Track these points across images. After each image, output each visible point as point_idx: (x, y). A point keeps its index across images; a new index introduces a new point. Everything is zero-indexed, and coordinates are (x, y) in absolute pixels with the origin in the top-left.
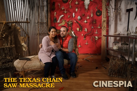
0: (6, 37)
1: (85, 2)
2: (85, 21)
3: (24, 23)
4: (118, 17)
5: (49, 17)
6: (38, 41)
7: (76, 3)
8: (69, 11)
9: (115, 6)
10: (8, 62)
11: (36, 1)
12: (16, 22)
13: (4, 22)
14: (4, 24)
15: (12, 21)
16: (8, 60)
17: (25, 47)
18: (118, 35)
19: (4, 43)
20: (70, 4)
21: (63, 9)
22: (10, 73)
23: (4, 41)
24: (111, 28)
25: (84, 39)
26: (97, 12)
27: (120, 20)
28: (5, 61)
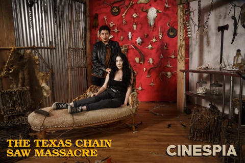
0: (15, 74)
1: (149, 14)
2: (150, 46)
3: (46, 50)
4: (205, 39)
5: (88, 39)
6: (70, 80)
7: (134, 15)
8: (121, 29)
9: (199, 21)
10: (18, 116)
11: (67, 13)
12: (33, 48)
13: (12, 48)
14: (12, 50)
15: (26, 46)
16: (17, 113)
17: (46, 91)
18: (205, 69)
19: (12, 83)
20: (124, 17)
21: (111, 25)
22: (20, 135)
23: (12, 80)
24: (193, 58)
25: (148, 76)
26: (169, 31)
27: (208, 44)
28: (12, 114)
